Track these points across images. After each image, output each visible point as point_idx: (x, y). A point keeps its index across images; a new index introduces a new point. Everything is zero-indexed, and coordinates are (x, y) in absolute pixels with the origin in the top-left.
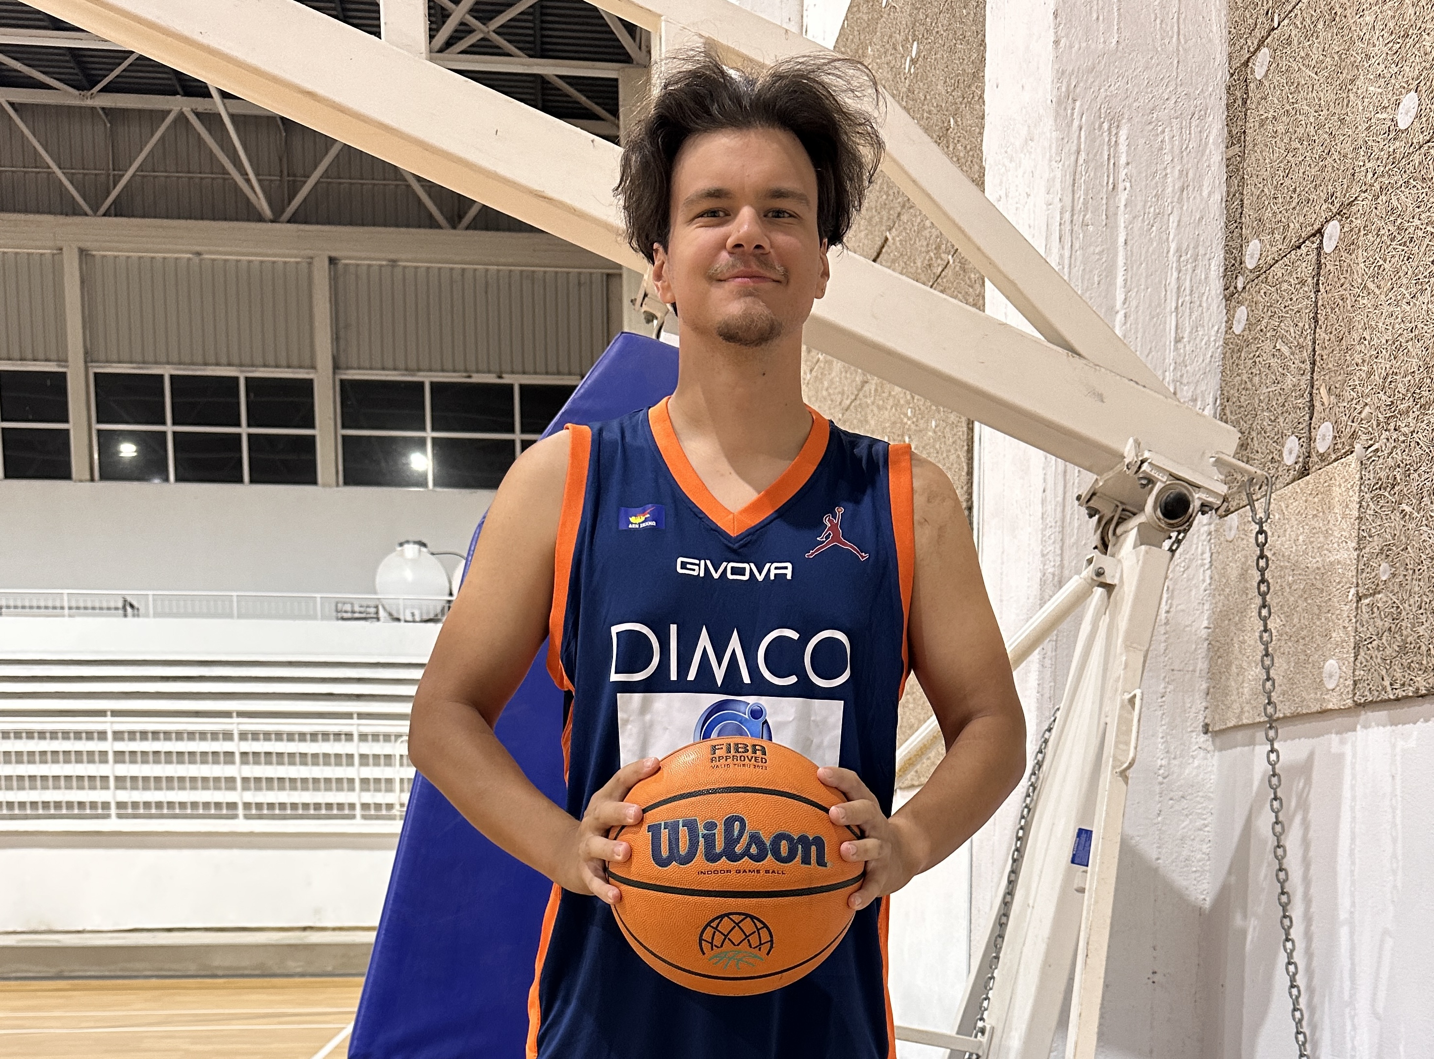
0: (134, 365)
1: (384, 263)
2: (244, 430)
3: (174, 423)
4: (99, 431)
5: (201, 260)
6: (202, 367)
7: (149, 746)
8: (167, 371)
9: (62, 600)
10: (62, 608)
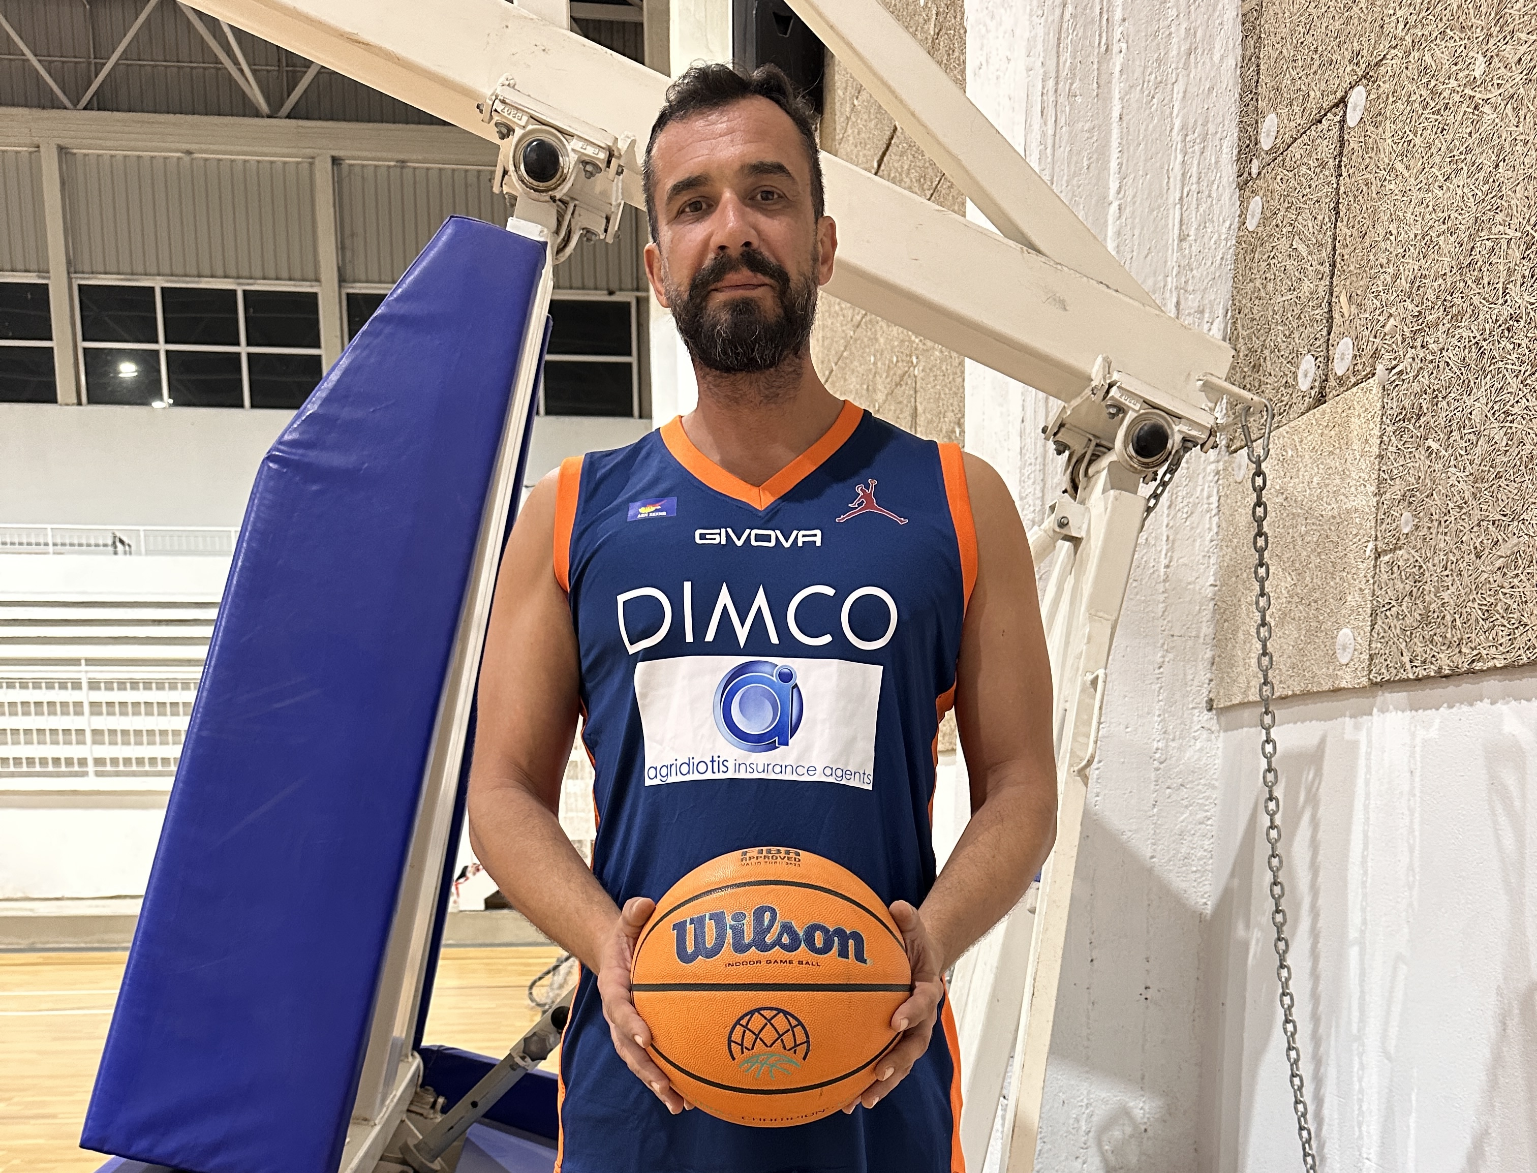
0: (122, 277)
1: (392, 163)
2: (243, 349)
3: (167, 341)
4: (86, 350)
5: (192, 160)
6: (197, 279)
8: (158, 284)
9: (46, 535)
10: (46, 544)
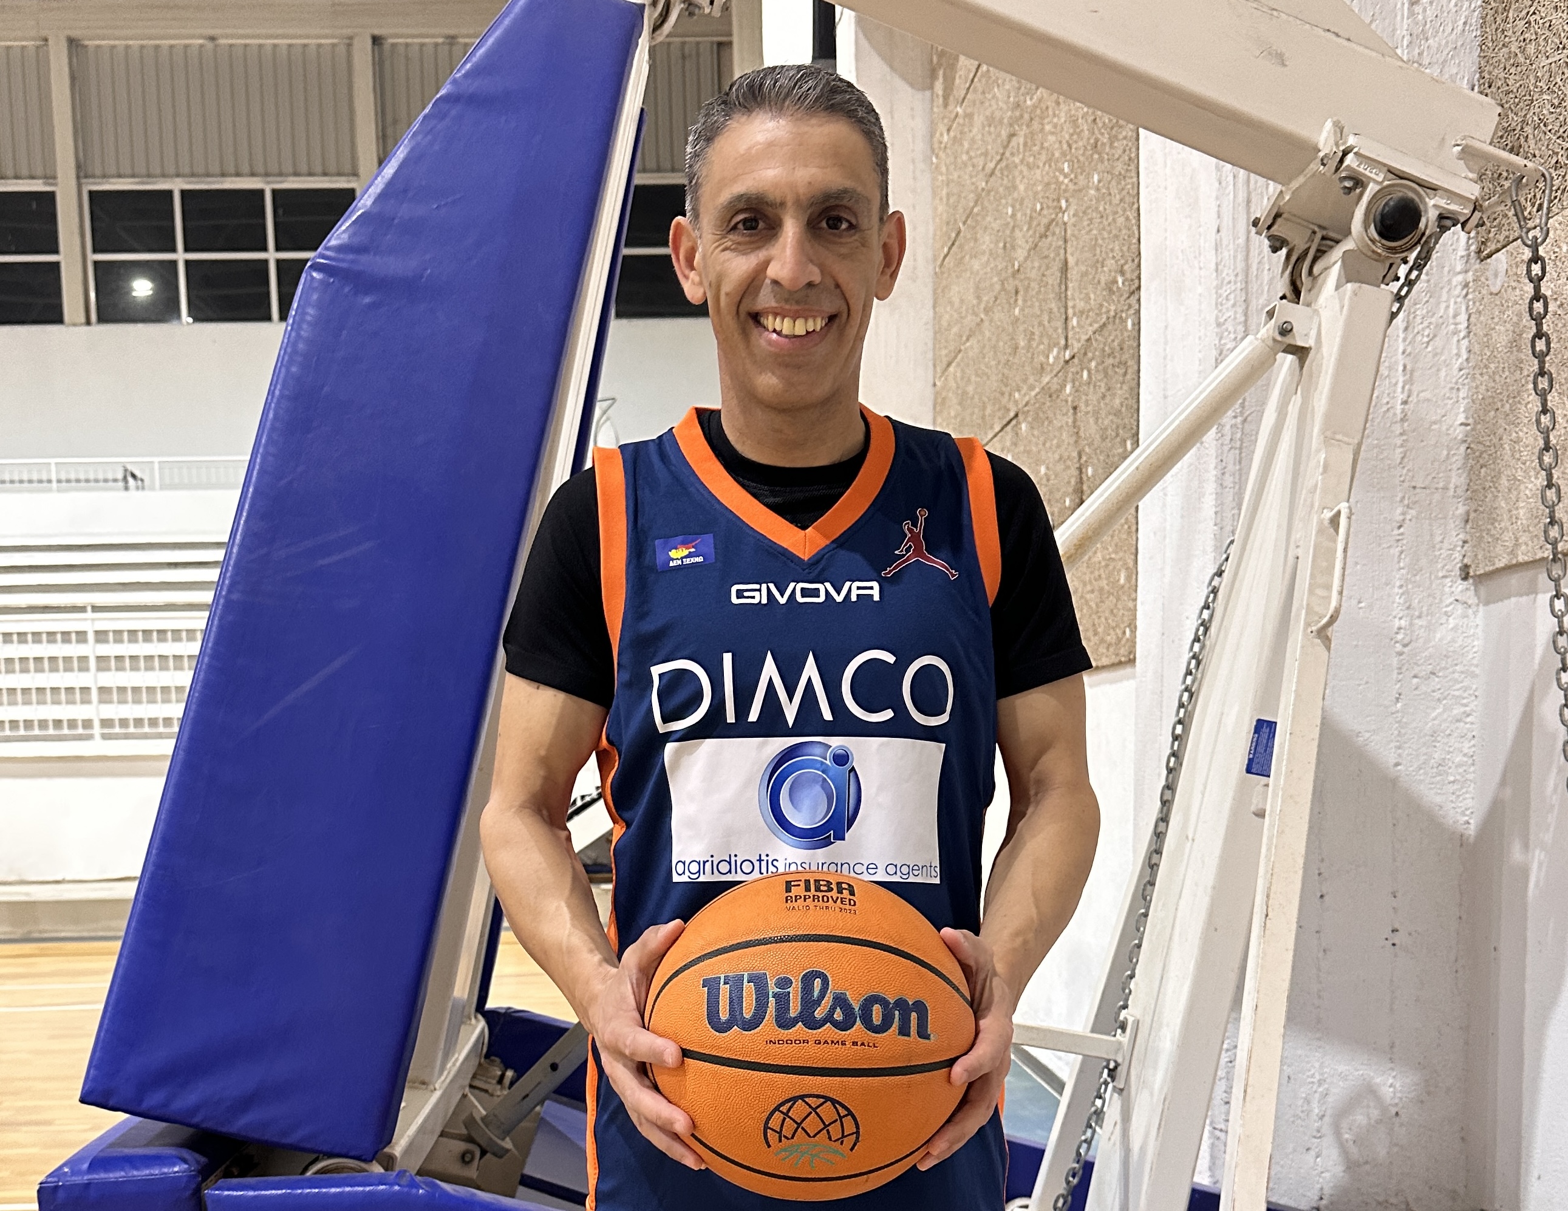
0: (137, 180)
1: (440, 40)
2: (271, 256)
3: (187, 249)
4: (96, 264)
5: (216, 46)
6: (219, 179)
7: (142, 649)
8: (176, 186)
9: (49, 471)
10: (49, 481)
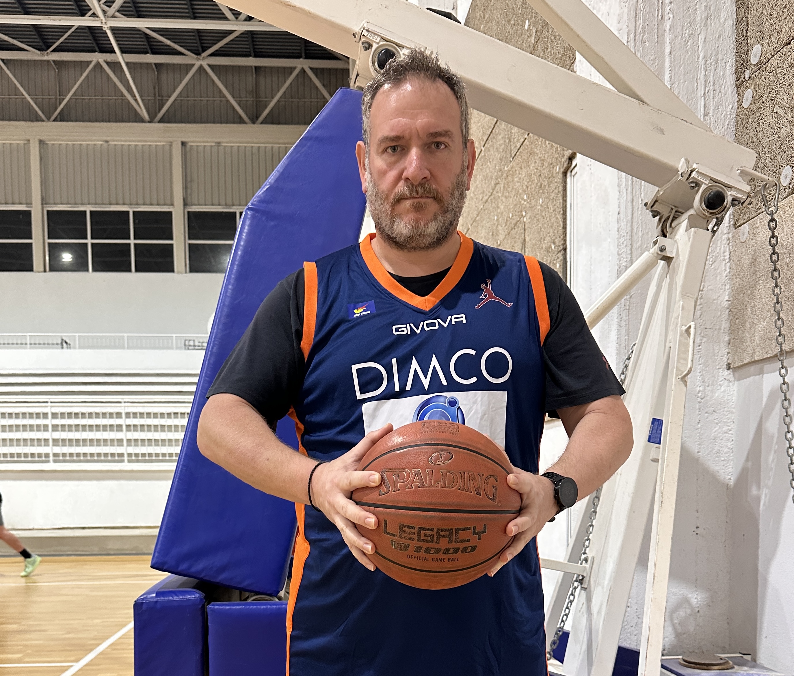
0: (69, 206)
1: (213, 144)
2: (132, 242)
3: (92, 238)
4: (49, 244)
5: (108, 145)
6: (108, 206)
7: (73, 422)
8: (88, 209)
9: (26, 339)
10: (26, 344)
